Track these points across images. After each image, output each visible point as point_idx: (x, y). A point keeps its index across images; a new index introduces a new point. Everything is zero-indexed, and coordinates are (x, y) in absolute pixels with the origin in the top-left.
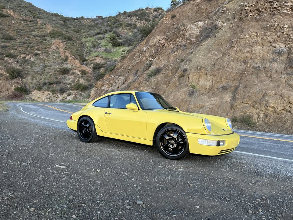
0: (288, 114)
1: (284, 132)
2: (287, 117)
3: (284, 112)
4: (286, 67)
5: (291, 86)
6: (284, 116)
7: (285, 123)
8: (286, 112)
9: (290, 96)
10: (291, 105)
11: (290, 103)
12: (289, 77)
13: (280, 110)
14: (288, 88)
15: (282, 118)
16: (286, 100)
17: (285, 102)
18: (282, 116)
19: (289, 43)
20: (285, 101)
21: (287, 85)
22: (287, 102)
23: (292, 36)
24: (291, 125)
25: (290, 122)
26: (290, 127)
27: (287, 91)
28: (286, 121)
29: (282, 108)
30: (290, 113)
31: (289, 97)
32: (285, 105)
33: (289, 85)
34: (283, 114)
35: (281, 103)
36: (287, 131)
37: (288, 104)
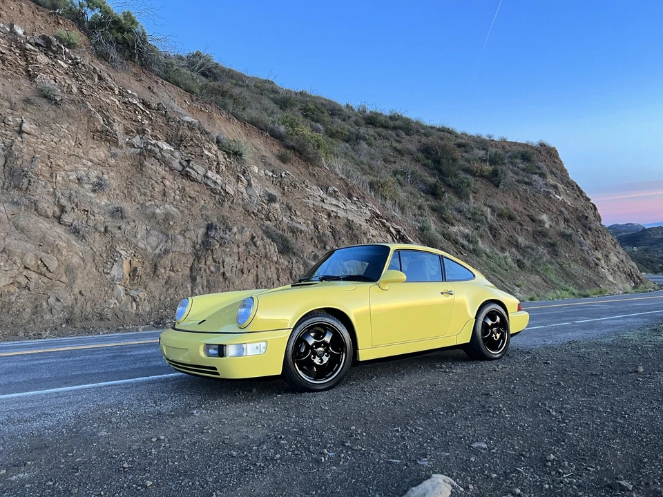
0: (23, 292)
1: (21, 334)
2: (22, 301)
3: (13, 289)
4: (6, 186)
5: (23, 231)
6: (13, 298)
7: (19, 313)
8: (19, 288)
9: (25, 251)
10: (29, 272)
11: (25, 268)
12: (15, 209)
13: (4, 286)
14: (17, 235)
15: (10, 303)
16: (18, 261)
17: (15, 267)
18: (10, 300)
19: (7, 135)
20: (15, 263)
21: (13, 228)
22: (19, 265)
23: (10, 119)
24: (33, 317)
25: (28, 310)
26: (32, 322)
27: (16, 242)
28: (21, 310)
29: (8, 280)
30: (27, 291)
31: (24, 254)
32: (17, 272)
33: (17, 227)
34: (12, 294)
35: (7, 269)
36: (26, 331)
37: (21, 269)
